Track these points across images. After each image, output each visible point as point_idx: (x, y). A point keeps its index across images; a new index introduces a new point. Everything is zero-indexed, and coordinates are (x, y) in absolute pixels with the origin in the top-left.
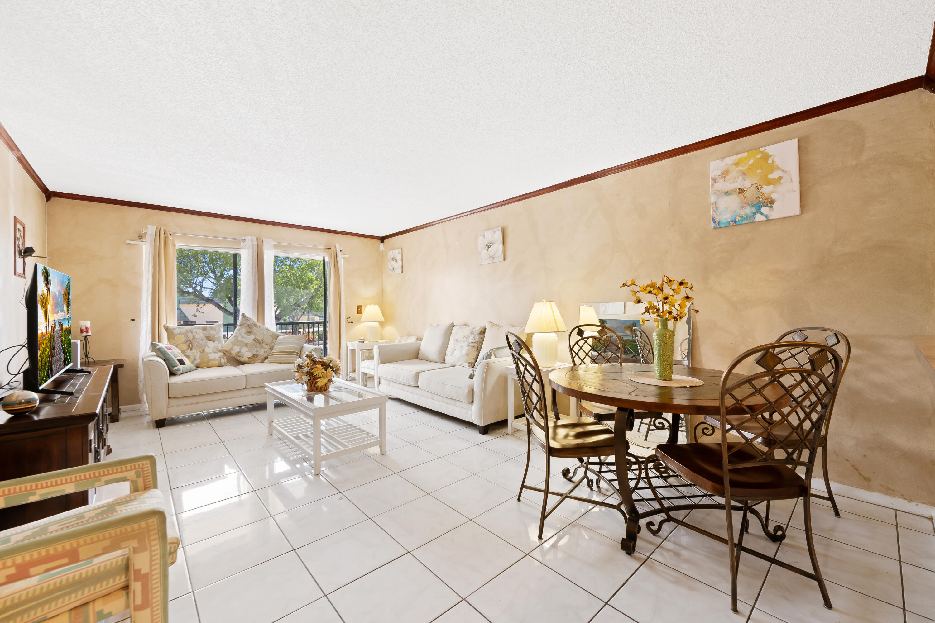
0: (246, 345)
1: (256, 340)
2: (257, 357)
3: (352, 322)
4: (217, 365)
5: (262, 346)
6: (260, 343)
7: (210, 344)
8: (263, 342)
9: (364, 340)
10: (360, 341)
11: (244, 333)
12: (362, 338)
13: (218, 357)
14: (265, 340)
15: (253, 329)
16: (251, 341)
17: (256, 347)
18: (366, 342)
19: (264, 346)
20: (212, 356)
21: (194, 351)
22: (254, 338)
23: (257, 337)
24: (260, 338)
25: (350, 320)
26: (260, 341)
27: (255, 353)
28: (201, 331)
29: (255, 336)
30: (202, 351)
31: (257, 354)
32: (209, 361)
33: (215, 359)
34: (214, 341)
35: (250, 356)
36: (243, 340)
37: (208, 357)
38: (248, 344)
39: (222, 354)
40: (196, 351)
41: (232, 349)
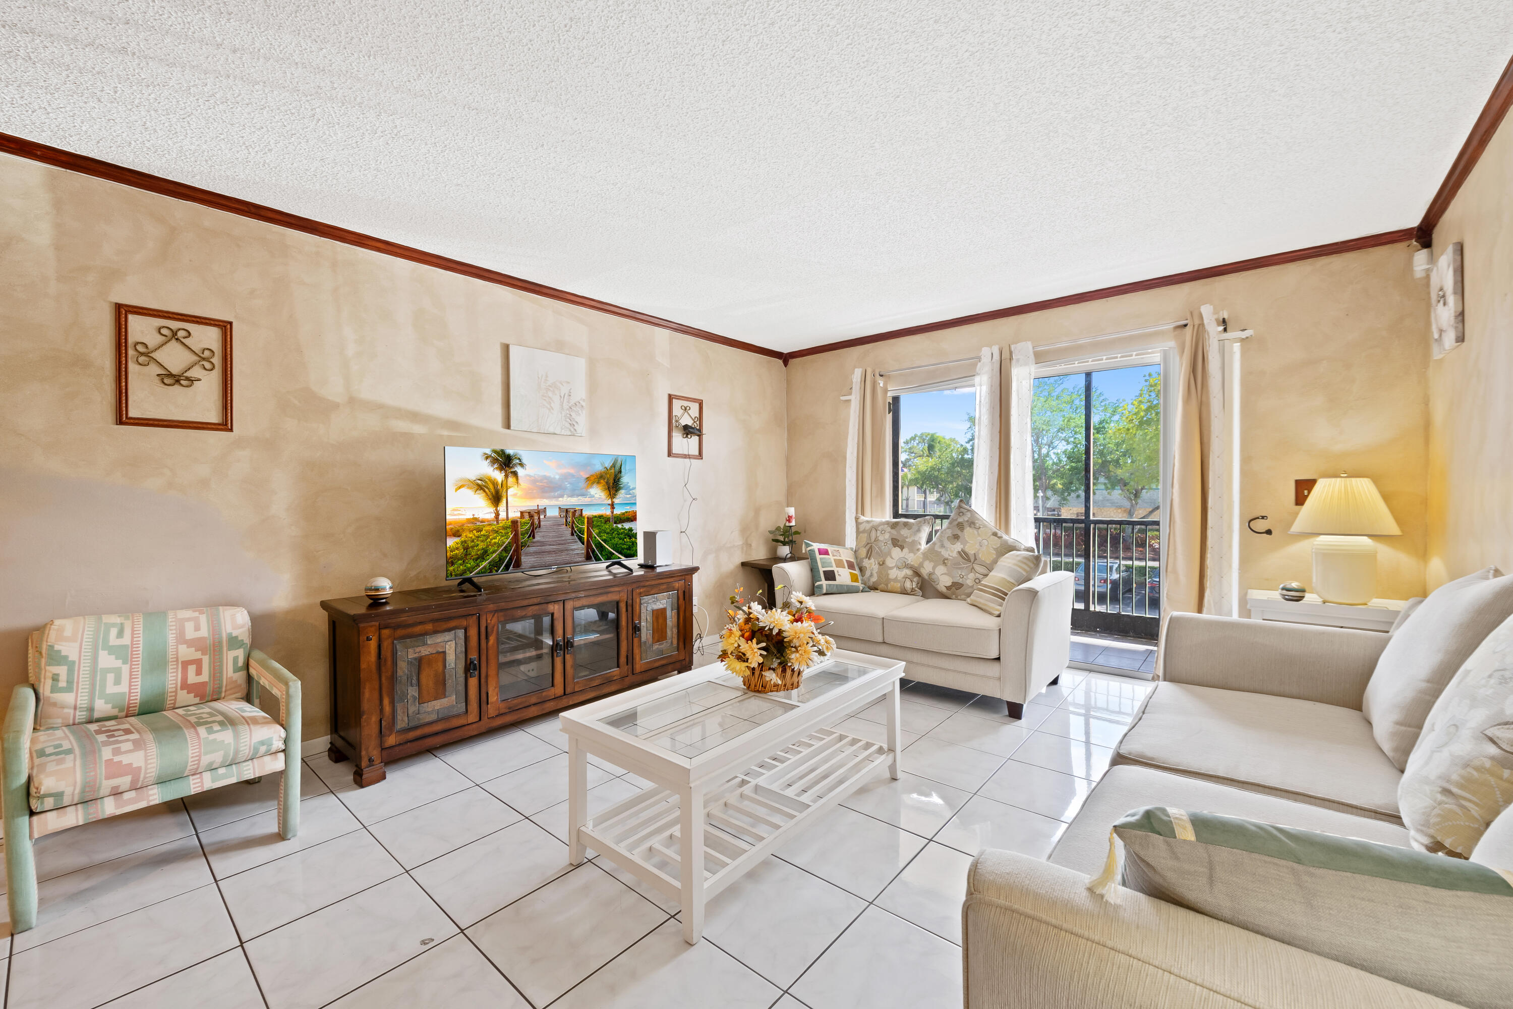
0: (944, 562)
1: (964, 555)
2: (960, 588)
3: (1269, 532)
4: (899, 590)
5: (973, 568)
6: (969, 560)
7: (896, 552)
8: (976, 559)
9: (1303, 591)
10: (1285, 592)
11: (948, 537)
12: (1294, 585)
13: (902, 576)
14: (980, 556)
15: (965, 531)
16: (955, 554)
17: (960, 568)
18: (1309, 597)
19: (977, 567)
20: (894, 573)
21: (872, 560)
22: (960, 550)
23: (967, 549)
24: (971, 552)
25: (1261, 525)
26: (970, 556)
27: (958, 579)
28: (889, 529)
29: (964, 547)
30: (881, 563)
31: (961, 581)
32: (888, 580)
33: (896, 580)
34: (902, 548)
35: (949, 584)
36: (941, 552)
37: (888, 575)
38: (947, 559)
39: (909, 572)
40: (875, 561)
41: (921, 565)
